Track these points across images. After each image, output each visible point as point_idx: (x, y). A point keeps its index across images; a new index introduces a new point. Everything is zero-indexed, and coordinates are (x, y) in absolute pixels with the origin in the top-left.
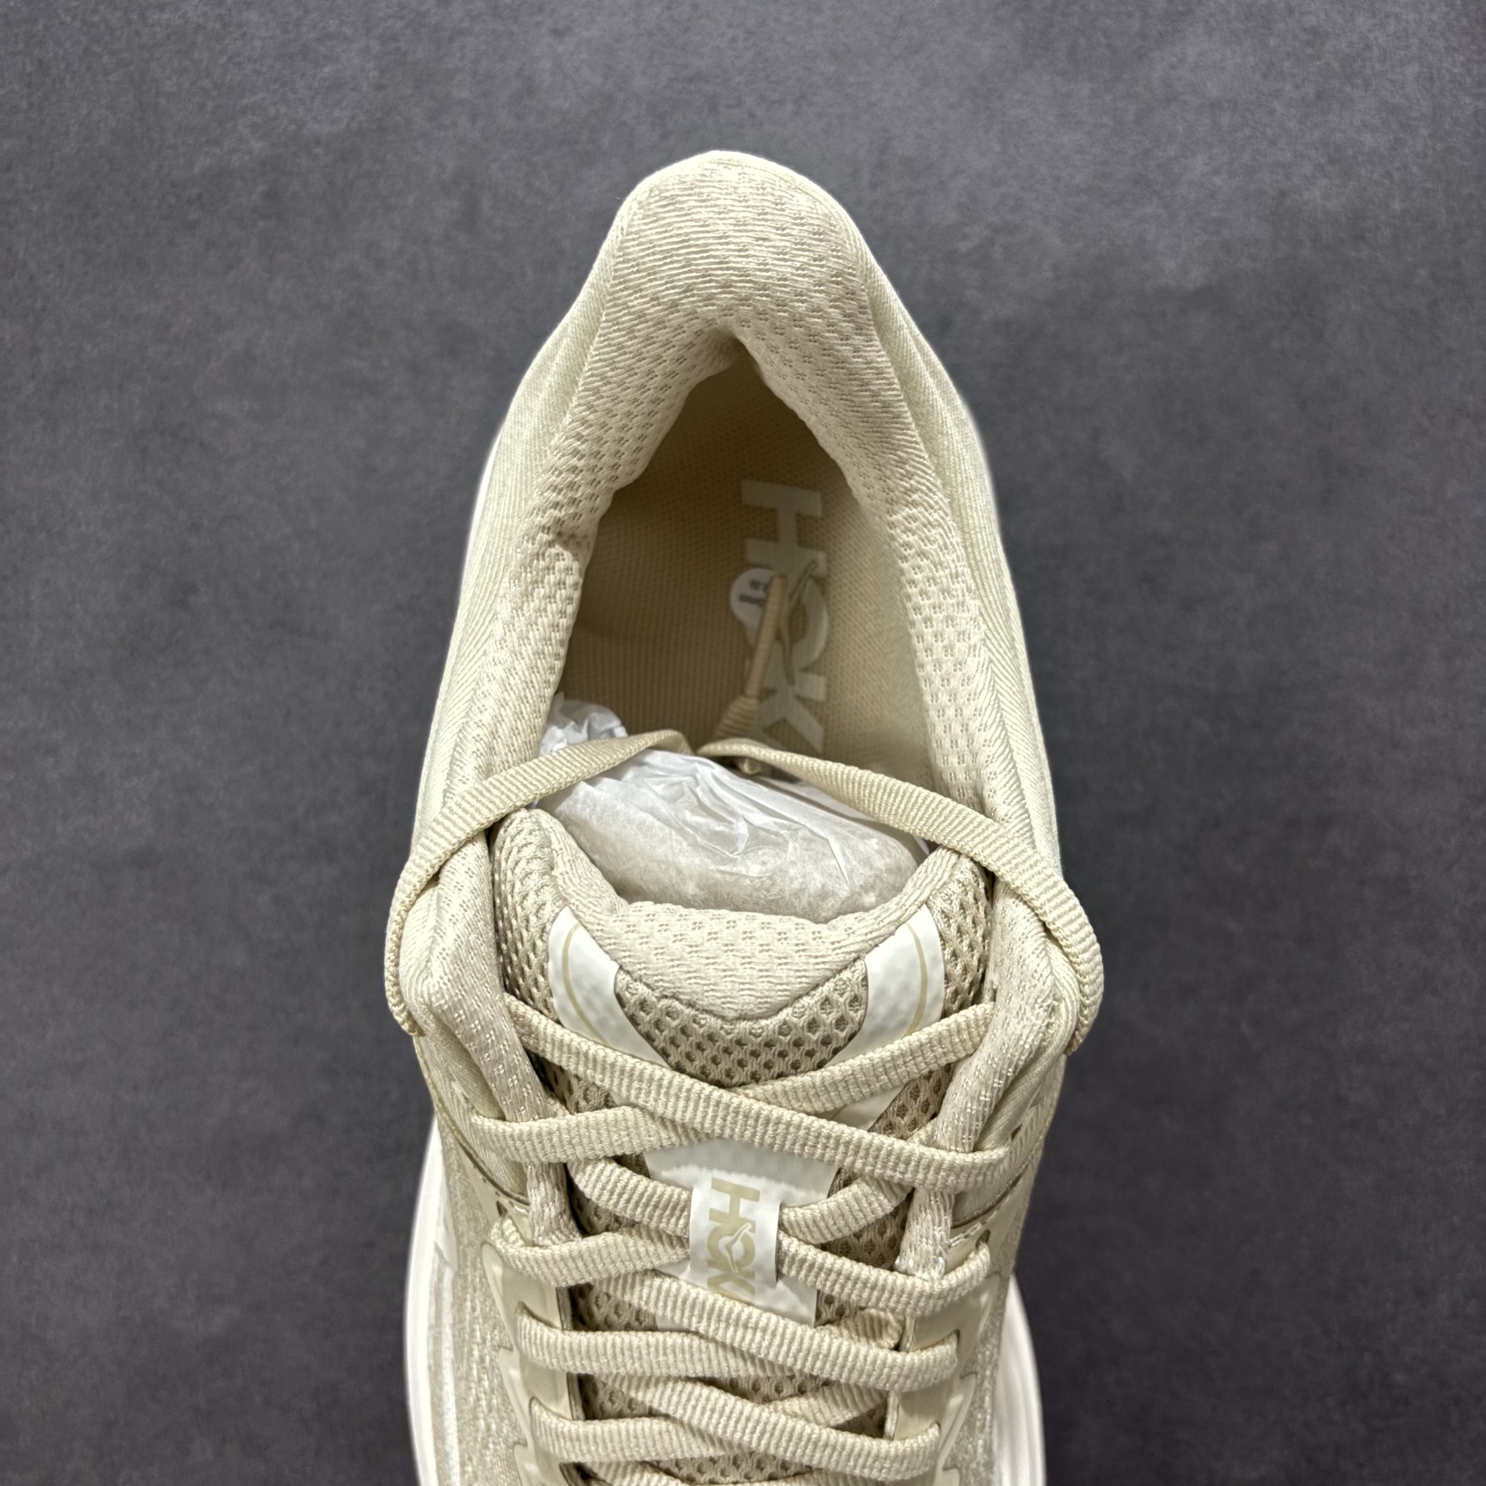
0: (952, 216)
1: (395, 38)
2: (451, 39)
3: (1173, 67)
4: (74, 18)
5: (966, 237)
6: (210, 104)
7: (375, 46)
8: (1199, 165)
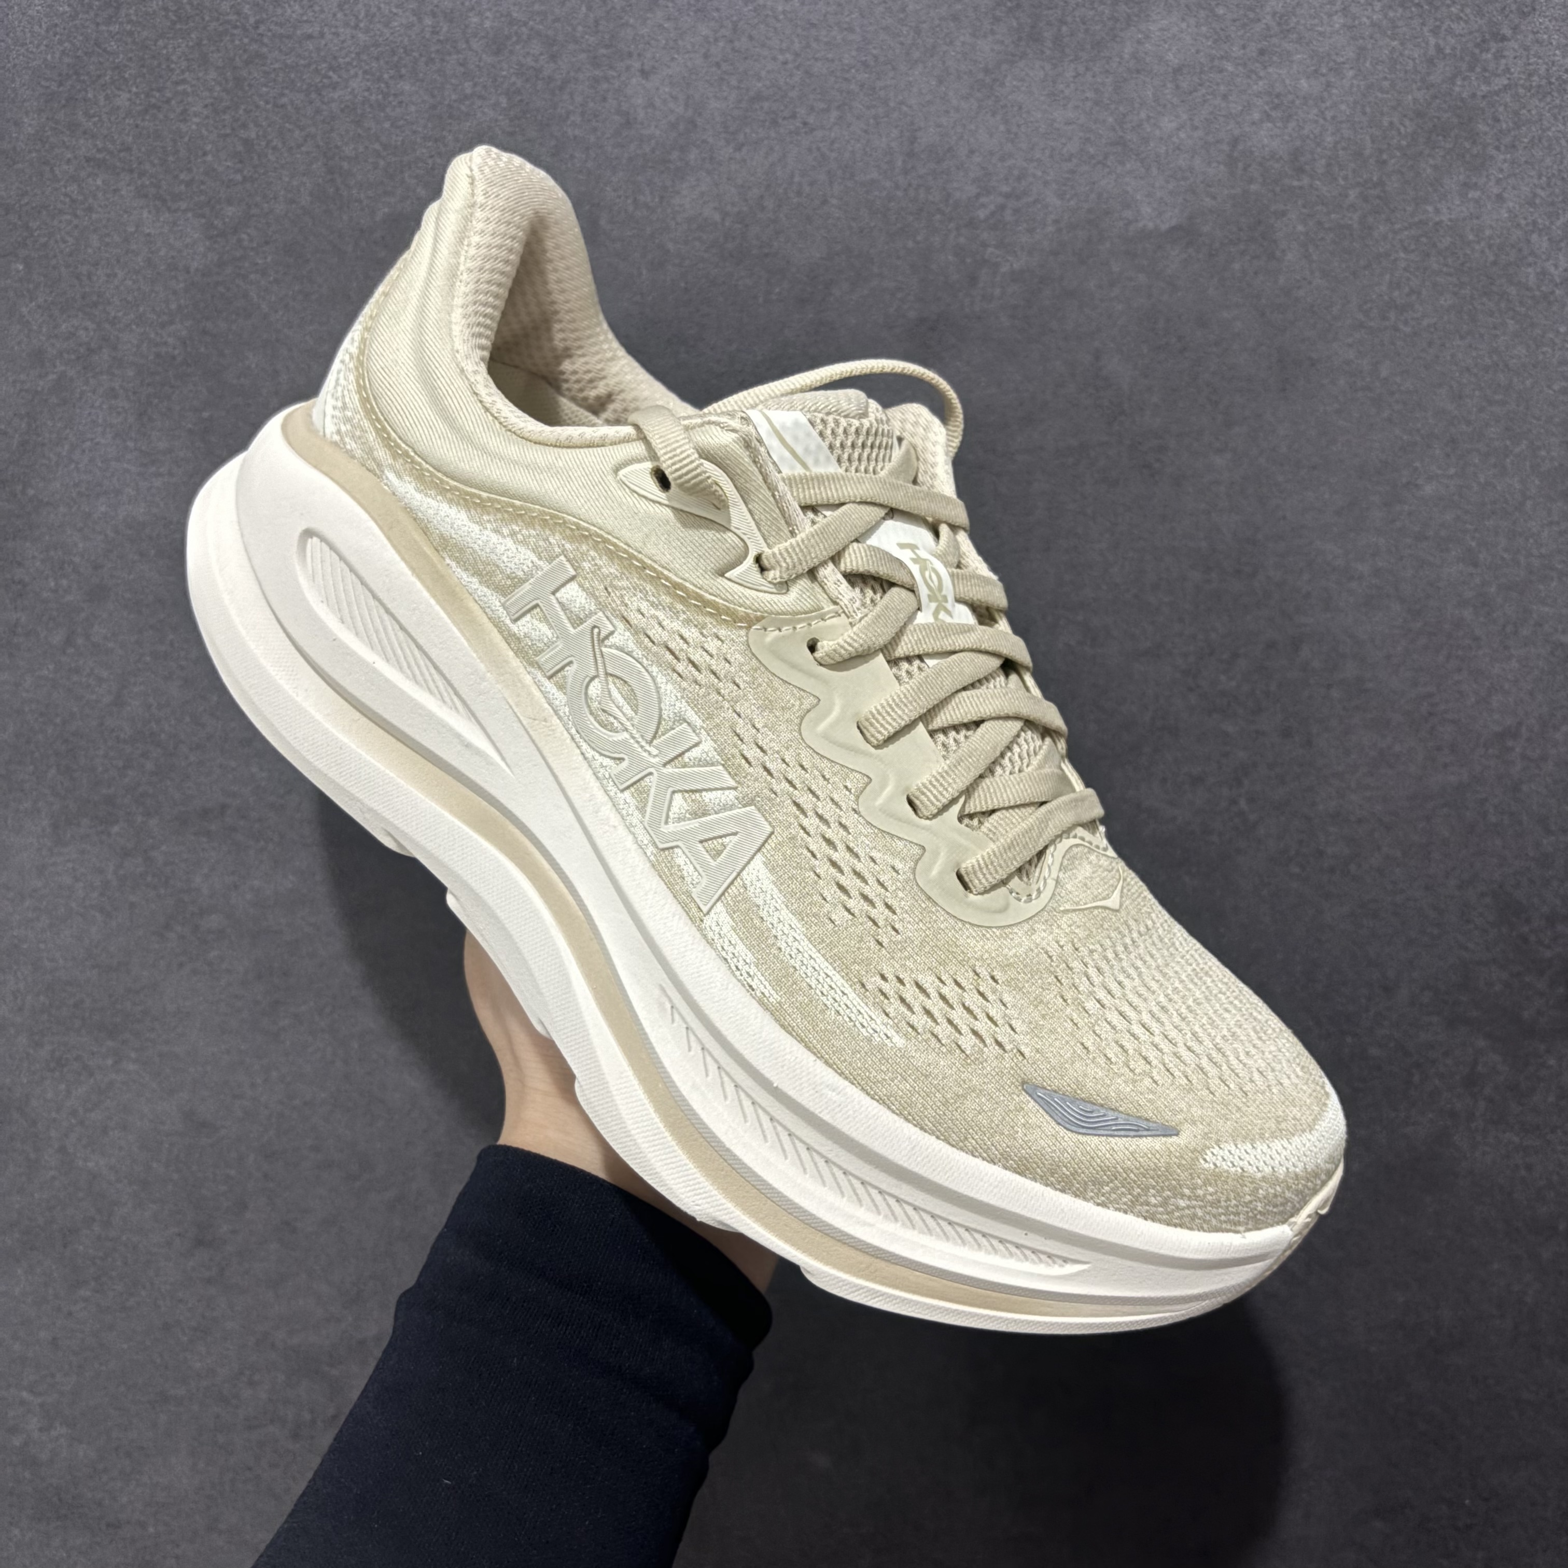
0: (972, 190)
1: (518, 92)
2: (561, 88)
3: (1139, 42)
4: (267, 102)
5: (983, 206)
6: (382, 163)
7: (504, 101)
8: (1168, 124)
